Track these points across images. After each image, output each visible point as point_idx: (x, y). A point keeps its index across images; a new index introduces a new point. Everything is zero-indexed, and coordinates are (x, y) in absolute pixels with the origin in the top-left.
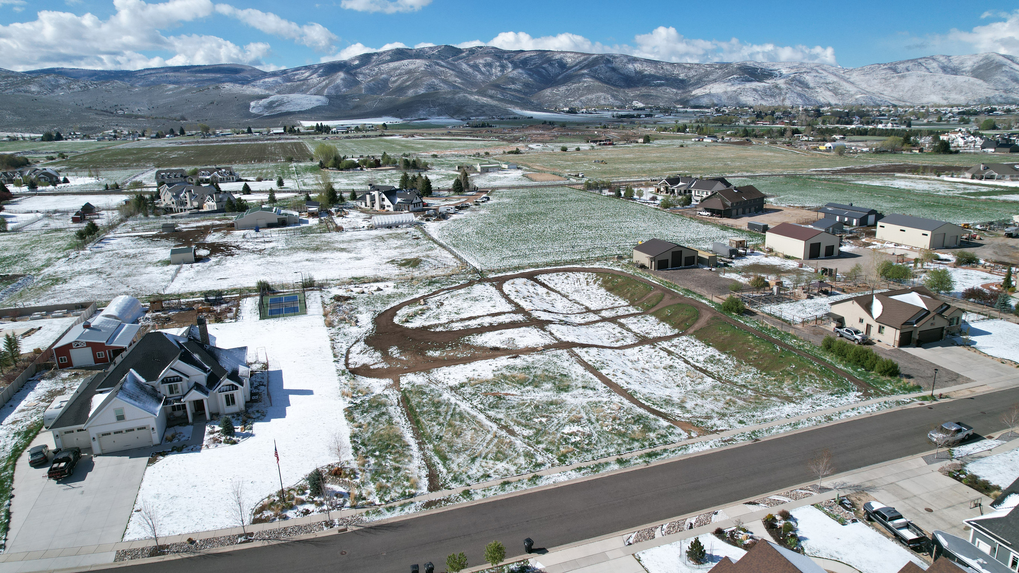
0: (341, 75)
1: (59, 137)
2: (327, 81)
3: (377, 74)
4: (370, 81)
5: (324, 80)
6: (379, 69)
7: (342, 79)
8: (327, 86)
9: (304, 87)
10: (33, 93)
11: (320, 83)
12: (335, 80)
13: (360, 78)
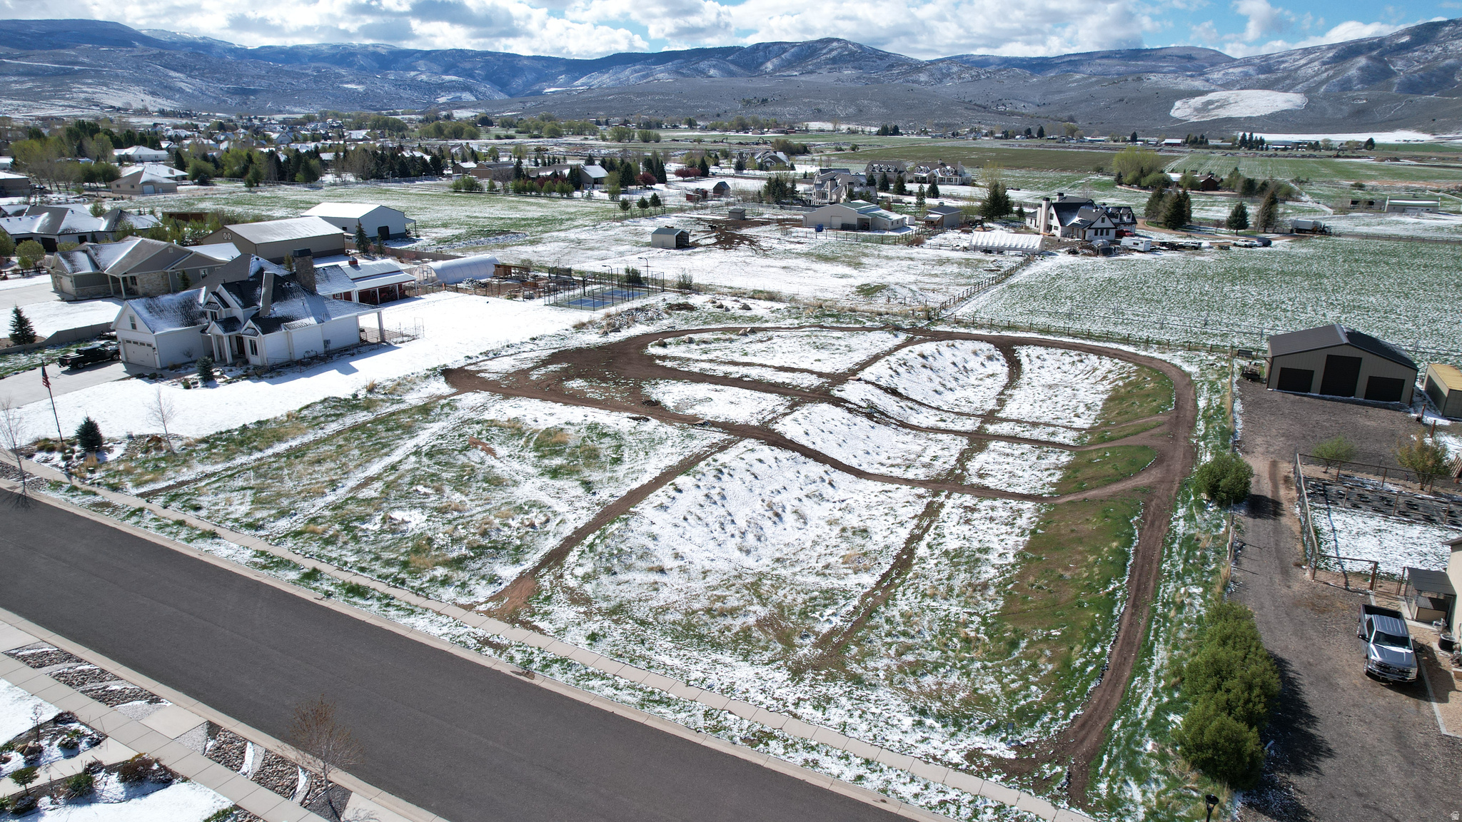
0: (1362, 61)
1: (896, 131)
2: (1331, 72)
3: (1436, 58)
4: (1415, 72)
5: (1326, 70)
6: (1445, 50)
7: (1361, 69)
8: (1329, 78)
9: (1288, 82)
10: (919, 82)
11: (1317, 74)
12: (1345, 70)
13: (1398, 65)
